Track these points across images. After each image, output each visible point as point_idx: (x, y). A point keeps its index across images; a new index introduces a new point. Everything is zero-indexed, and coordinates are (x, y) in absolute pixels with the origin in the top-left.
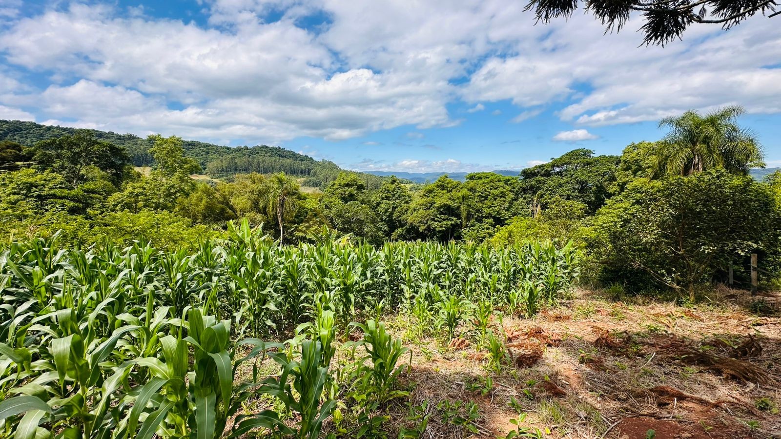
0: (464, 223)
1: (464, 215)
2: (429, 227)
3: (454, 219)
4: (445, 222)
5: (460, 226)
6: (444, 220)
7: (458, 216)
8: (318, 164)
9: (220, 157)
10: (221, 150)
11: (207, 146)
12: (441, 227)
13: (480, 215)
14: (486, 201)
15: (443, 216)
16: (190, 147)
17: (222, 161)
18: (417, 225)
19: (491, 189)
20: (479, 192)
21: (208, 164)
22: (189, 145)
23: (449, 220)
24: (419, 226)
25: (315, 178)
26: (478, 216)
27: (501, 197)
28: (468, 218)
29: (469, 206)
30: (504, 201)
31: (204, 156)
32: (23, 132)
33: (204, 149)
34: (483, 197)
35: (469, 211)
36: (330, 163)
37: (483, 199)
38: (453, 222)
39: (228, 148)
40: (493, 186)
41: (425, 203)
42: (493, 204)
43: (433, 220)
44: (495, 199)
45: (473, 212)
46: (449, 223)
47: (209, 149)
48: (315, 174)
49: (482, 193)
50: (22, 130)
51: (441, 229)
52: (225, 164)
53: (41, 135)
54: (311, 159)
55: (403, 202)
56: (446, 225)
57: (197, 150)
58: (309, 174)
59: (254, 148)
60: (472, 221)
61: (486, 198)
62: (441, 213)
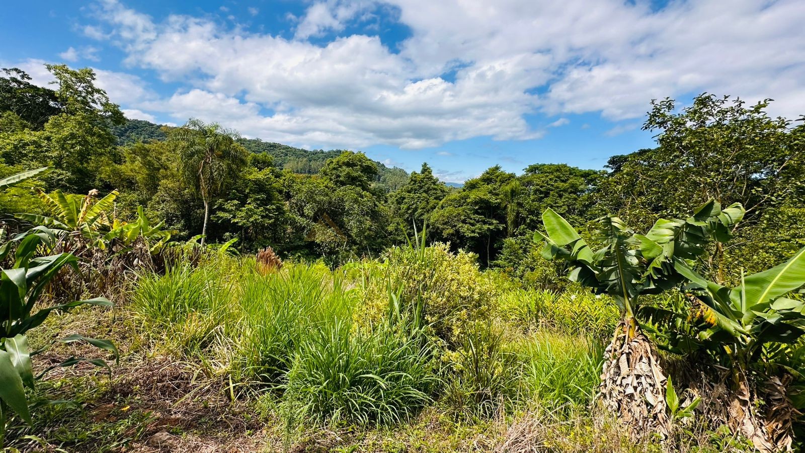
0: (510, 229)
1: (510, 218)
2: (457, 232)
3: (494, 222)
4: (478, 225)
5: (504, 234)
6: (478, 222)
7: (502, 220)
8: (389, 171)
9: (297, 159)
10: (299, 153)
11: (287, 148)
12: (473, 232)
13: (535, 218)
14: (545, 200)
15: (477, 217)
16: (272, 148)
17: (298, 163)
18: (441, 227)
19: (556, 181)
20: (538, 185)
21: (285, 165)
22: (271, 146)
23: (485, 223)
24: (444, 229)
25: (384, 185)
26: (532, 220)
27: (571, 192)
28: (516, 224)
29: (520, 205)
30: (575, 199)
31: (283, 157)
32: (139, 130)
33: (284, 151)
34: (541, 192)
35: (518, 213)
36: (401, 170)
37: (543, 195)
38: (491, 227)
39: (305, 151)
40: (559, 177)
41: (458, 198)
42: (556, 203)
43: (464, 222)
44: (561, 196)
45: (524, 213)
46: (486, 227)
47: (287, 151)
48: (384, 181)
49: (541, 187)
50: (138, 128)
51: (472, 235)
52: (300, 166)
53: (152, 133)
54: (383, 165)
55: (432, 198)
56: (480, 229)
57: (277, 151)
58: (379, 180)
59: (329, 152)
60: (522, 226)
61: (547, 194)
62: (476, 212)
